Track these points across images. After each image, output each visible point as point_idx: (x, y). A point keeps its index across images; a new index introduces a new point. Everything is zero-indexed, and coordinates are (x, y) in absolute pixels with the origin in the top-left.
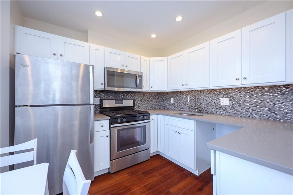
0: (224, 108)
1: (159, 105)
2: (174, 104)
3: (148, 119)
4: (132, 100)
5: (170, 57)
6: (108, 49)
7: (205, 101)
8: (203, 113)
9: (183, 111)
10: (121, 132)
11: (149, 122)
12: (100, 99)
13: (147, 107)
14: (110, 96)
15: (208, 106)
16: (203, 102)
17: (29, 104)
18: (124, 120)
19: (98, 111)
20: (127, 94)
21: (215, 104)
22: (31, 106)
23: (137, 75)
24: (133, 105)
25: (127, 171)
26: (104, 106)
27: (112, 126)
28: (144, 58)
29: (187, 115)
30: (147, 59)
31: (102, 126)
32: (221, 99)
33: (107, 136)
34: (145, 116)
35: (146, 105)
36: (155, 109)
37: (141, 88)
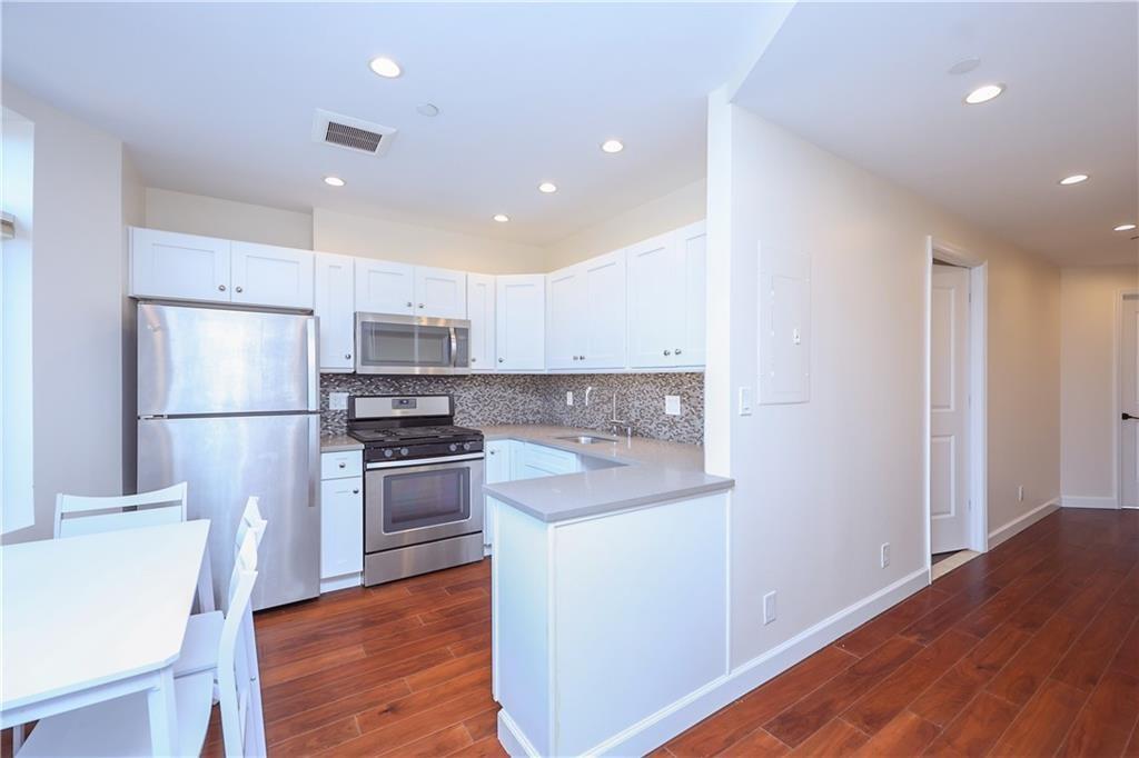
0: (672, 422)
1: (539, 412)
2: (573, 408)
3: (481, 451)
4: (447, 398)
5: (551, 276)
6: (364, 263)
7: (637, 403)
8: (627, 435)
9: (592, 429)
10: (394, 483)
11: (482, 458)
12: (348, 394)
13: (499, 418)
14: (377, 388)
15: (642, 417)
16: (633, 406)
17: (166, 413)
18: (404, 452)
19: (342, 427)
20: (431, 381)
21: (656, 411)
22: (170, 417)
23: (452, 330)
24: (447, 412)
25: (411, 583)
26: (358, 416)
27: (369, 466)
28: (476, 278)
29: (592, 442)
30: (488, 279)
31: (342, 467)
32: (667, 397)
33: (356, 492)
34: (471, 441)
35: (495, 412)
36: (527, 423)
37: (466, 365)
